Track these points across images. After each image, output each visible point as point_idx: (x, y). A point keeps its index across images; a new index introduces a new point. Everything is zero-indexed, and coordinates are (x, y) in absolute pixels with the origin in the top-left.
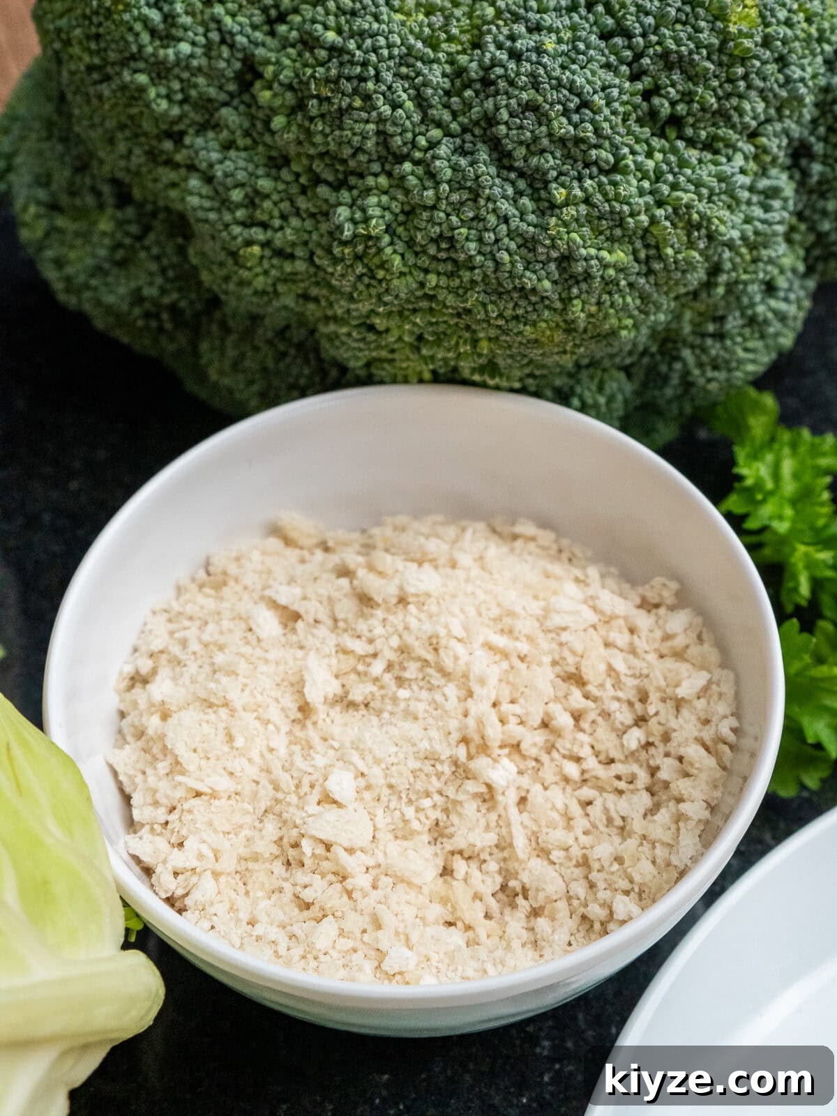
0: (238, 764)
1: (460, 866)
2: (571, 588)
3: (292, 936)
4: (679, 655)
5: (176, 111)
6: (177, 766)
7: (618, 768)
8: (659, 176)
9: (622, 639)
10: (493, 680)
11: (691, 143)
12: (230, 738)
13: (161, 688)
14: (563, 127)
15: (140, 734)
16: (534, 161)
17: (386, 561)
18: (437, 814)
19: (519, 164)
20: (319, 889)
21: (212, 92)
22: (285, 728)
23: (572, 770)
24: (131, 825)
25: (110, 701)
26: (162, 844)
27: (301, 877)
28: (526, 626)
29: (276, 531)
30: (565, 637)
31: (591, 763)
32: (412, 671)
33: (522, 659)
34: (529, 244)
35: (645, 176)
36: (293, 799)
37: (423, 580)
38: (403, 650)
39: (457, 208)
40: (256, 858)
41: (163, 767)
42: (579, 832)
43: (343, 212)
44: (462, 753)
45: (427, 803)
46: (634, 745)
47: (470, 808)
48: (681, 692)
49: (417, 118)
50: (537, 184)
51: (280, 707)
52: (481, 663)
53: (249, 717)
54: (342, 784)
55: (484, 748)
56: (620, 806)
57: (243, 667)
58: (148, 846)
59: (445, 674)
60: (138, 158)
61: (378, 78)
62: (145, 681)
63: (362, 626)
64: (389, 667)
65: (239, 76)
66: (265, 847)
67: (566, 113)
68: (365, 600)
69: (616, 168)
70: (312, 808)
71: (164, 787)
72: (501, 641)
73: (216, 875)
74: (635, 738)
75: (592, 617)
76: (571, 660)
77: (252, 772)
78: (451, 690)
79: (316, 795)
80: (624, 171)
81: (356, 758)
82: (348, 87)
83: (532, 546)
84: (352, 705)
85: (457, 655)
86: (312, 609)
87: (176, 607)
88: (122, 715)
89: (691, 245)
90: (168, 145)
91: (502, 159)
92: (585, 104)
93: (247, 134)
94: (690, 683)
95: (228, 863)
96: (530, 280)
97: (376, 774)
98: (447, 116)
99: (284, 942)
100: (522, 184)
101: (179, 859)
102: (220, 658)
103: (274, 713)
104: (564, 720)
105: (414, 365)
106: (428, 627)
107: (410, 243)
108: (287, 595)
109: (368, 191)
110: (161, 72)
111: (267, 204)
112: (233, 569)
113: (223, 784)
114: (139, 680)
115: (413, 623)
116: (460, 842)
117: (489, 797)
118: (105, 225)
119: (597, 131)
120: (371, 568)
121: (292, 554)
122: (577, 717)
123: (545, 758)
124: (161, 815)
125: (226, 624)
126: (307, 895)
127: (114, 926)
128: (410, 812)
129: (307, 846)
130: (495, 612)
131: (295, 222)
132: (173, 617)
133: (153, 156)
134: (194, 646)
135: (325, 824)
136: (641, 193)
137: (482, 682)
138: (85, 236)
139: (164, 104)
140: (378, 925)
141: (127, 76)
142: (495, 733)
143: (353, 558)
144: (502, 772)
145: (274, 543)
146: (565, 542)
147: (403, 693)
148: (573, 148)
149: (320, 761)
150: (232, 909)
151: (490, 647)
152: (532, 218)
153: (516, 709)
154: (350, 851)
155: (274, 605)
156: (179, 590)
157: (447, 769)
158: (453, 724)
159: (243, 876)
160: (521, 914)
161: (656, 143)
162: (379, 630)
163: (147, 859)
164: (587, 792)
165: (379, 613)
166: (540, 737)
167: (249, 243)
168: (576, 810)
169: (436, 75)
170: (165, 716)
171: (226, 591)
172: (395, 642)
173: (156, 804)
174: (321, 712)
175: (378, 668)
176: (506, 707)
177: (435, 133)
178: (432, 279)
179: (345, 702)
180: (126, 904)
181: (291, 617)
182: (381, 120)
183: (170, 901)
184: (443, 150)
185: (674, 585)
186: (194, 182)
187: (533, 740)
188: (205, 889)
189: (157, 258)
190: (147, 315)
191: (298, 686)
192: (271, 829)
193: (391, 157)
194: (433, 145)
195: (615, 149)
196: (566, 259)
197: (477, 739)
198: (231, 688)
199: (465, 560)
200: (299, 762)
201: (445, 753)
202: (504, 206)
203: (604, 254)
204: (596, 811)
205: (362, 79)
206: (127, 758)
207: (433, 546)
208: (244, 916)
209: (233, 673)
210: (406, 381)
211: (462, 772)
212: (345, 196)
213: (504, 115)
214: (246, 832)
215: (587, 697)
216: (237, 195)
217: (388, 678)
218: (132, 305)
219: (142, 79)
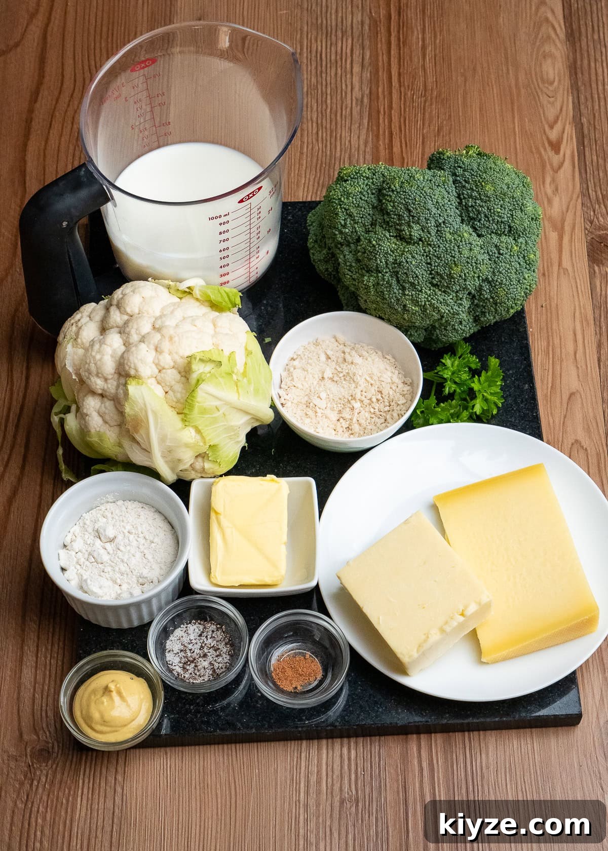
0: (305, 384)
1: (341, 420)
2: (389, 374)
3: (302, 419)
4: (404, 395)
5: (342, 241)
6: (293, 380)
7: (381, 413)
8: (430, 296)
9: (394, 388)
10: (363, 386)
11: (440, 290)
12: (305, 378)
13: (296, 363)
14: (411, 280)
15: (289, 370)
16: (404, 284)
17: (353, 353)
18: (341, 409)
19: (401, 283)
20: (310, 413)
21: (350, 240)
22: (318, 380)
23: (372, 410)
24: (281, 388)
25: (286, 362)
26: (284, 393)
27: (308, 409)
28: (375, 378)
29: (335, 337)
30: (383, 383)
31: (377, 410)
32: (348, 378)
33: (371, 385)
34: (398, 300)
35: (427, 295)
36: (313, 394)
37: (358, 360)
38: (348, 373)
39: (386, 287)
40: (301, 403)
41: (290, 378)
42: (367, 422)
43: (366, 278)
44: (350, 398)
45: (339, 405)
46: (386, 410)
47: (348, 409)
48: (399, 403)
49: (385, 266)
50: (404, 289)
51: (318, 376)
52: (361, 382)
53: (311, 376)
54: (323, 395)
55: (355, 399)
56: (377, 420)
57: (314, 364)
58: (282, 392)
59: (354, 381)
60: (333, 245)
61: (379, 256)
62: (294, 360)
63: (342, 366)
64: (344, 376)
65: (357, 240)
66: (304, 401)
67: (413, 277)
68: (345, 360)
69: (421, 291)
70: (316, 397)
71: (289, 382)
72: (368, 379)
73: (292, 403)
74: (387, 408)
75: (390, 381)
76: (381, 388)
77: (307, 386)
78: (353, 385)
79: (317, 395)
80: (422, 292)
81: (328, 391)
82: (373, 255)
83: (388, 361)
84: (333, 381)
85: (357, 378)
86: (333, 358)
87: (307, 346)
88: (287, 365)
89: (434, 311)
90: (339, 246)
91: (398, 281)
92: (417, 277)
93: (355, 251)
94: (401, 402)
95: (295, 401)
96: (396, 307)
97: (331, 396)
98: (391, 268)
99: (299, 419)
100: (401, 287)
101: (286, 397)
102: (310, 361)
103: (316, 376)
104: (374, 400)
105: (373, 312)
106: (355, 371)
107: (376, 290)
108: (330, 353)
109: (372, 276)
110: (341, 232)
111: (353, 269)
112: (321, 343)
113: (300, 386)
114: (293, 359)
115: (352, 368)
116: (343, 416)
117: (353, 409)
118: (324, 252)
119: (418, 282)
120: (349, 353)
121: (337, 344)
122: (378, 400)
123: (368, 406)
124: (286, 387)
125: (314, 354)
126: (308, 413)
127: (269, 403)
128: (335, 406)
129: (311, 404)
130: (370, 372)
131: (358, 275)
132: (305, 348)
133: (336, 246)
134: (306, 357)
135: (316, 401)
136: (425, 298)
137: (360, 386)
138: (320, 252)
139: (340, 239)
140: (319, 423)
141: (334, 231)
142: (358, 396)
143: (347, 350)
144: (357, 405)
145: (333, 340)
146: (396, 363)
147: (344, 382)
148: (412, 284)
149: (321, 389)
150: (293, 410)
151: (366, 380)
152: (401, 295)
153: (365, 394)
154: (320, 408)
155: (326, 354)
156: (309, 343)
157: (346, 400)
158: (351, 392)
159: (298, 405)
160: (349, 433)
161: (432, 288)
162: (345, 367)
163: (281, 395)
164: (373, 416)
165: (346, 364)
166: (368, 401)
167: (348, 274)
168: (369, 418)
169: (391, 259)
170: (295, 369)
171: (318, 347)
172: (347, 371)
173: (286, 385)
174: (326, 379)
175: (341, 375)
176: (363, 393)
177: (387, 270)
178: (378, 299)
179: (332, 379)
180: (272, 400)
181: (328, 358)
182: (377, 264)
183: (282, 404)
184: (387, 275)
185: (411, 381)
186: (342, 256)
187: (366, 401)
188: (289, 404)
189: (334, 264)
190: (328, 274)
191: (323, 373)
192: (306, 398)
193: (378, 271)
194: (386, 272)
195: (421, 288)
196: (405, 306)
197: (354, 396)
198: (309, 368)
199: (369, 359)
200: (317, 388)
201: (347, 397)
202: (395, 291)
203: (413, 308)
204: (373, 420)
205: (376, 254)
206: (284, 374)
207: (365, 353)
208: (294, 412)
209: (311, 365)
210: (372, 315)
211: (349, 402)
212: (368, 274)
213: (400, 273)
214: (301, 397)
215: (382, 397)
216: (348, 264)
217: (342, 378)
218: (325, 271)
219: (337, 233)
